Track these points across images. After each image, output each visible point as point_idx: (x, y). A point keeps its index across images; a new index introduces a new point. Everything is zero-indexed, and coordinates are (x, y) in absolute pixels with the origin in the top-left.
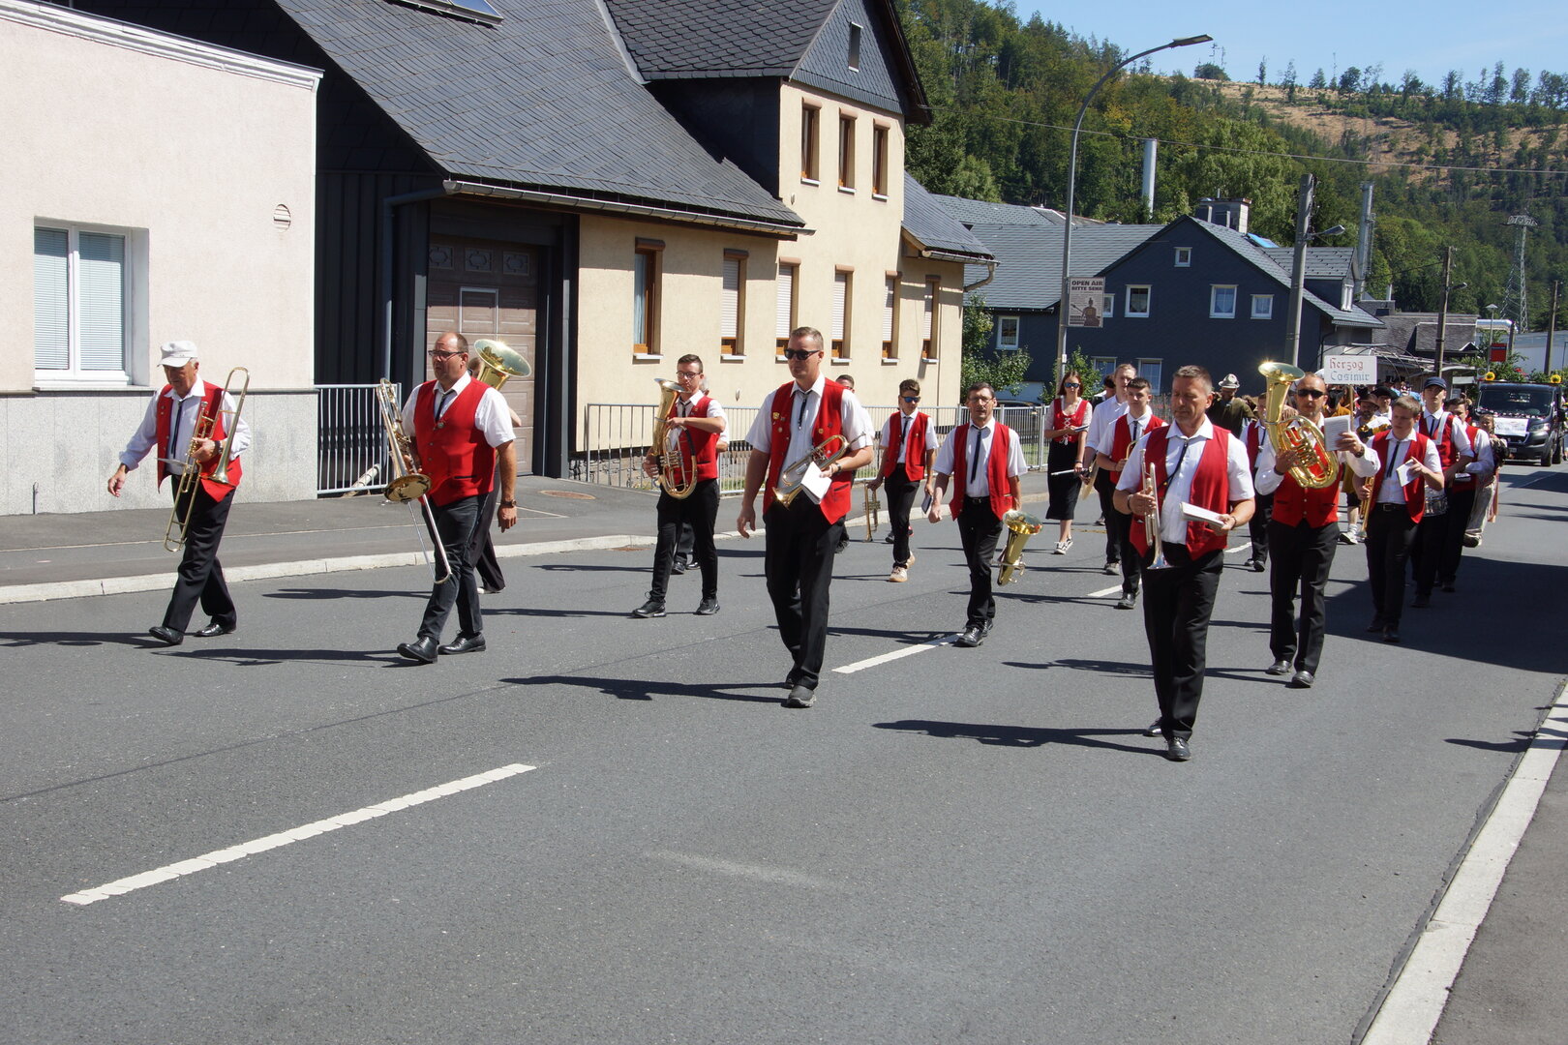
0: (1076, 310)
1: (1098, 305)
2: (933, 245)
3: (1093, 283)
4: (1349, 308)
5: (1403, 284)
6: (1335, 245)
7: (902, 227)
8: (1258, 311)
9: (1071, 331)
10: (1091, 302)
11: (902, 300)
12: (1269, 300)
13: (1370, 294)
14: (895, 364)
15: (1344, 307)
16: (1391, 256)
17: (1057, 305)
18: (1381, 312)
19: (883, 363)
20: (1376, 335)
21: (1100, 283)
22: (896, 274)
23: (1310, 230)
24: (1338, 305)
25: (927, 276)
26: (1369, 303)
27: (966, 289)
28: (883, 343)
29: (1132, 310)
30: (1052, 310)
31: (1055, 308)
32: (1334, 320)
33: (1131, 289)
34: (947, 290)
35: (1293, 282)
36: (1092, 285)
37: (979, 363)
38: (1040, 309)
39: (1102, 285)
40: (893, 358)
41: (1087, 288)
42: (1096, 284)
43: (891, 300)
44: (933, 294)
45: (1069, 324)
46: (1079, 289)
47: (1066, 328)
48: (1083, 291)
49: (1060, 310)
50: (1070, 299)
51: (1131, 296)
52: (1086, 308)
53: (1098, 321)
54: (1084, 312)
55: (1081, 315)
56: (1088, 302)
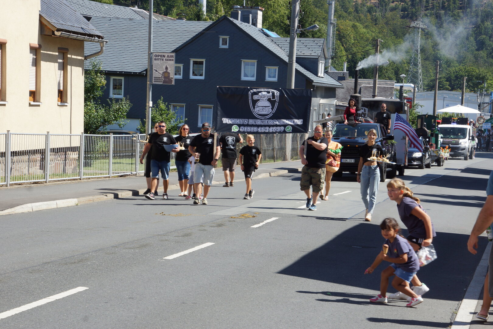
0: (157, 73)
1: (171, 71)
2: (62, 28)
3: (168, 56)
4: (322, 75)
5: (353, 61)
6: (313, 37)
7: (40, 15)
8: (270, 77)
9: (155, 87)
10: (167, 68)
11: (41, 62)
12: (276, 70)
13: (334, 67)
14: (39, 106)
15: (319, 75)
16: (346, 45)
17: (146, 70)
18: (341, 78)
19: (30, 105)
20: (339, 92)
21: (172, 56)
22: (37, 46)
23: (299, 27)
24: (316, 74)
25: (59, 49)
26: (334, 73)
27: (86, 58)
28: (30, 91)
29: (194, 74)
30: (144, 73)
31: (145, 72)
32: (314, 82)
33: (193, 61)
34: (73, 57)
35: (289, 59)
36: (167, 57)
37: (97, 106)
38: (137, 73)
39: (173, 58)
40: (37, 102)
41: (164, 60)
42: (170, 57)
43: (35, 62)
44: (63, 59)
45: (153, 82)
46: (159, 60)
47: (151, 84)
48: (162, 61)
49: (148, 74)
50: (154, 67)
51: (193, 65)
52: (164, 72)
53: (172, 81)
54: (162, 75)
55: (161, 76)
56: (165, 69)
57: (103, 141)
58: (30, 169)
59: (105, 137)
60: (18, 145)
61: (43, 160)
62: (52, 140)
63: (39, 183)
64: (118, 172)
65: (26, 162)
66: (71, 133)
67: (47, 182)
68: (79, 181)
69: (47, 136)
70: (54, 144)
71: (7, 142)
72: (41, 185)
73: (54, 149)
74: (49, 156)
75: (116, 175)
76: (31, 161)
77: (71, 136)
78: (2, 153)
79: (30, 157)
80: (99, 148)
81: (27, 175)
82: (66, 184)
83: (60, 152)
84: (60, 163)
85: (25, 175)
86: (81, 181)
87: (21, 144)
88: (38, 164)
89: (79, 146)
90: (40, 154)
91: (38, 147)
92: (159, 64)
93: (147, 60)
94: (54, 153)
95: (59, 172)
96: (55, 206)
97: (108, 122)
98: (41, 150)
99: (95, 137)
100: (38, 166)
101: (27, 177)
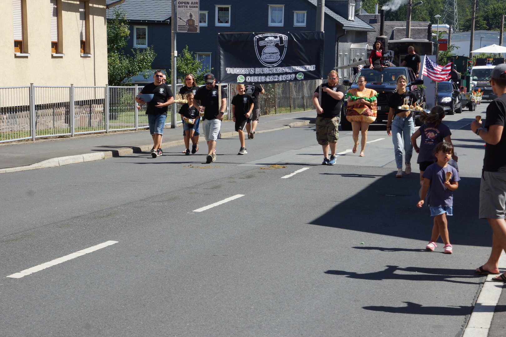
0: (182, 22)
1: (196, 18)
4: (353, 19)
8: (298, 22)
9: (179, 36)
10: (191, 16)
11: (63, 11)
12: (304, 14)
14: (62, 57)
17: (170, 18)
19: (53, 57)
24: (346, 17)
27: (108, 6)
28: (52, 43)
29: (219, 21)
30: (168, 22)
31: (169, 20)
32: (344, 26)
33: (218, 7)
34: (95, 6)
35: (318, 2)
36: (191, 4)
37: (121, 57)
38: (161, 21)
39: (197, 4)
40: (59, 53)
41: (188, 7)
42: (194, 4)
43: (56, 12)
44: (85, 8)
45: (178, 31)
46: (183, 7)
47: (176, 33)
48: (186, 8)
49: (172, 22)
50: (178, 14)
51: (218, 12)
52: (188, 20)
53: (197, 29)
54: (187, 23)
55: (185, 24)
56: (189, 16)
57: (128, 93)
58: (55, 122)
59: (129, 88)
60: (43, 99)
61: (68, 113)
62: (76, 92)
63: (65, 137)
64: (144, 124)
65: (51, 115)
66: (95, 85)
67: (73, 136)
68: (105, 134)
69: (71, 89)
70: (78, 97)
71: (31, 95)
72: (67, 138)
73: (78, 102)
74: (74, 109)
75: (143, 127)
76: (56, 115)
77: (95, 88)
78: (26, 107)
79: (55, 111)
80: (124, 100)
81: (52, 129)
82: (92, 137)
83: (84, 105)
84: (85, 116)
85: (50, 129)
86: (107, 134)
87: (45, 97)
88: (63, 117)
89: (104, 98)
90: (65, 108)
91: (63, 100)
92: (184, 11)
93: (171, 7)
94: (79, 106)
95: (85, 126)
96: (82, 160)
97: (133, 73)
98: (65, 103)
99: (119, 89)
100: (63, 120)
101: (53, 131)
